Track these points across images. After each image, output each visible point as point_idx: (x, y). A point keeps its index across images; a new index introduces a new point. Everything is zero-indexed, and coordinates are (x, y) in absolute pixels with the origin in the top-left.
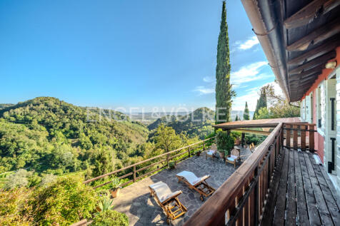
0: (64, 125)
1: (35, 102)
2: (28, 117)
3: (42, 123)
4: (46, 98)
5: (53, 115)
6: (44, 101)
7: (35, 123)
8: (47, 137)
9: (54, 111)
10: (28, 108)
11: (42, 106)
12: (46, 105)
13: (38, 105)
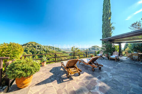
0: (38, 52)
1: (29, 44)
2: (26, 49)
3: (31, 51)
4: (32, 42)
5: (34, 49)
6: (31, 43)
7: (28, 51)
8: (32, 57)
9: (35, 47)
10: (26, 46)
11: (31, 45)
12: (32, 45)
13: (30, 45)
